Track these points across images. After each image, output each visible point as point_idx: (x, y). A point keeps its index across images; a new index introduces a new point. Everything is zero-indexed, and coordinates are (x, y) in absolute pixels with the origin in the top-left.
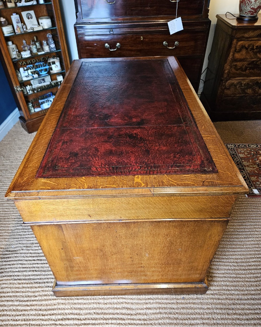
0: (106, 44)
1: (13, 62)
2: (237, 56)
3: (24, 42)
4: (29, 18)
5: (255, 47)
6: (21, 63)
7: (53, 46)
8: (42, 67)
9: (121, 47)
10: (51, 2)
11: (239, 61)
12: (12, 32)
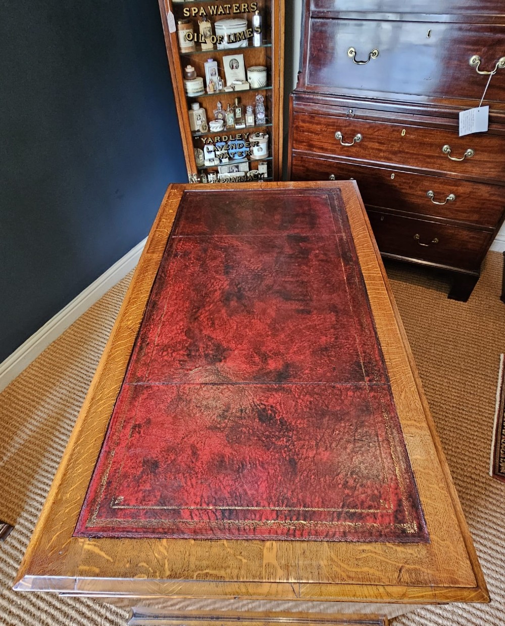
0: (337, 133)
1: (193, 138)
3: (219, 105)
4: (232, 68)
6: (204, 141)
7: (261, 116)
8: (236, 148)
9: (362, 141)
10: (271, 44)
12: (201, 90)
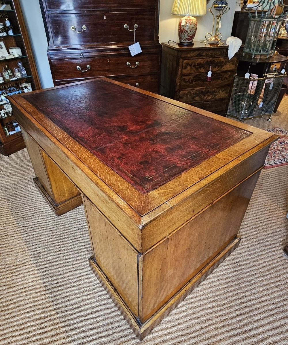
0: (78, 67)
2: (185, 71)
5: (196, 64)
7: (24, 72)
8: (15, 91)
9: (91, 68)
10: (21, 34)
11: (186, 76)
